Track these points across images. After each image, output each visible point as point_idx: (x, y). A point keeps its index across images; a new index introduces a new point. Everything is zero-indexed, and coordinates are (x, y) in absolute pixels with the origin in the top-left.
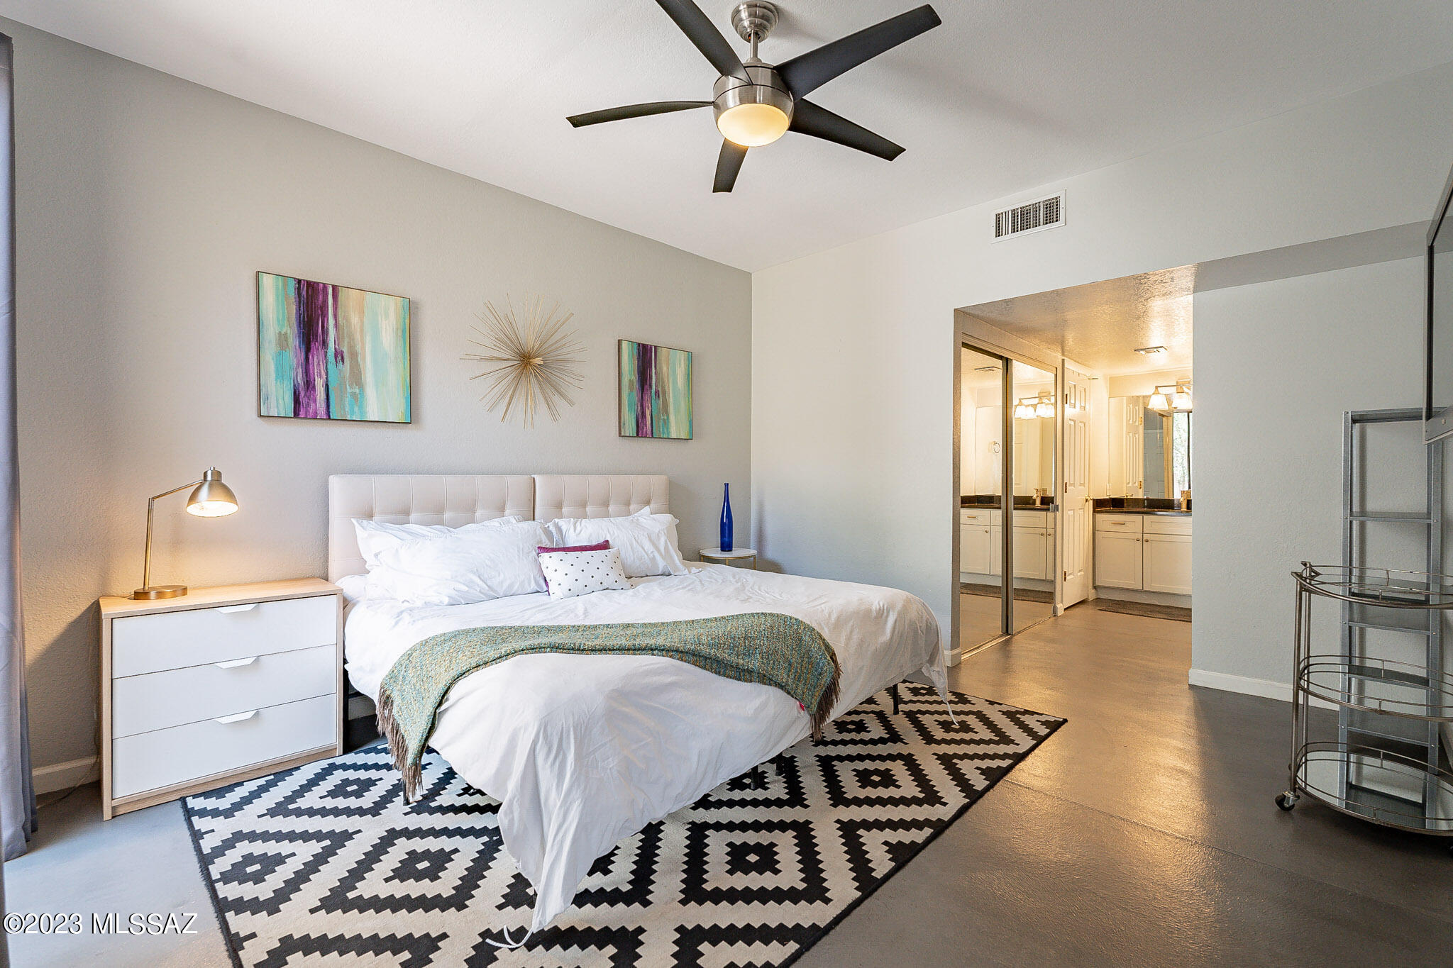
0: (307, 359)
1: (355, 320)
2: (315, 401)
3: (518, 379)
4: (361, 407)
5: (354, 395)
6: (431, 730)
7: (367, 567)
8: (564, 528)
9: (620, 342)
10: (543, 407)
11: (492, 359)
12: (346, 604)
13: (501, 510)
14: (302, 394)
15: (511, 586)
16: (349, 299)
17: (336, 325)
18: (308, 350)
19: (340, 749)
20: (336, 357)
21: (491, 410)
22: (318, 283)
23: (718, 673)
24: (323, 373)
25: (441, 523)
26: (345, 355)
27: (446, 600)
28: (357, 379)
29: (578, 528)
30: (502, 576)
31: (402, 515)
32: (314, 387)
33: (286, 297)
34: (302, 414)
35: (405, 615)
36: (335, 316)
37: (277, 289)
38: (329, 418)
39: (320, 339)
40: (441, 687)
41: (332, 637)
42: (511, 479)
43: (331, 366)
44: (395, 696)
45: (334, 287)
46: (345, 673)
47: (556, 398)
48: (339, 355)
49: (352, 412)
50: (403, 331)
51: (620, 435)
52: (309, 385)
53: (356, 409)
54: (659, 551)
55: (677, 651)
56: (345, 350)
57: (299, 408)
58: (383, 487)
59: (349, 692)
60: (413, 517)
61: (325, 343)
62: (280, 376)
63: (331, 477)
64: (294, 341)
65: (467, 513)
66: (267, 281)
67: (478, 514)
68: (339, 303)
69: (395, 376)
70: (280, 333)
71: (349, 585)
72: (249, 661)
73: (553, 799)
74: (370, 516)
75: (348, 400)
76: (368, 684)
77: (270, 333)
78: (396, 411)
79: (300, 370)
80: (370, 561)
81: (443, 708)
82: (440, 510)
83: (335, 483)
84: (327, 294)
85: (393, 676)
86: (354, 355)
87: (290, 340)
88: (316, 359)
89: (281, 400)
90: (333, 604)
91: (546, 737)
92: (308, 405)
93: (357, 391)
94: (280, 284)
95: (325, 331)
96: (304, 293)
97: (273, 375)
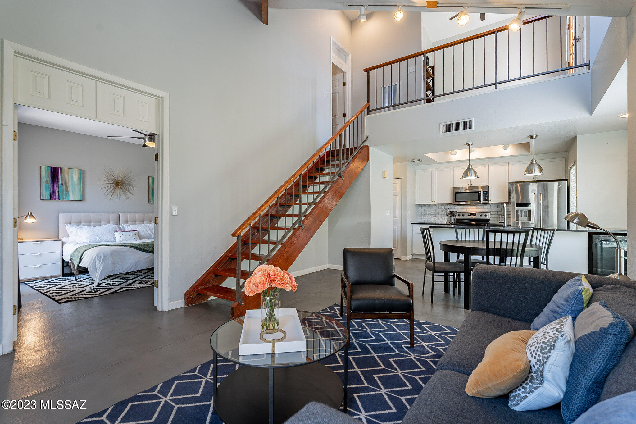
0: (53, 186)
1: (66, 176)
2: (55, 196)
3: (115, 188)
4: (68, 197)
5: (66, 194)
6: (80, 262)
7: (69, 235)
8: (125, 227)
9: (149, 177)
10: (123, 195)
11: (106, 183)
12: (63, 244)
13: (109, 222)
14: (52, 194)
15: (107, 239)
16: (65, 171)
17: (61, 177)
18: (54, 184)
19: (61, 276)
20: (61, 185)
21: (107, 196)
22: (56, 168)
23: (139, 250)
24: (58, 189)
25: (90, 225)
26: (64, 184)
27: (88, 242)
28: (67, 190)
29: (129, 226)
30: (104, 237)
31: (79, 223)
32: (55, 193)
33: (48, 171)
34: (52, 199)
35: (77, 244)
36: (61, 175)
37: (46, 169)
38: (59, 200)
39: (57, 181)
40: (81, 253)
41: (59, 250)
42: (111, 215)
43: (60, 187)
44: (73, 258)
45: (61, 168)
46: (63, 258)
47: (127, 193)
48: (62, 184)
49: (66, 198)
50: (80, 178)
51: (149, 203)
52: (54, 192)
53: (67, 197)
54: (152, 233)
55: (130, 246)
56: (64, 183)
57: (51, 197)
58: (74, 216)
59: (63, 261)
60: (82, 224)
61: (58, 182)
62: (46, 190)
63: (60, 214)
64: (50, 181)
65: (98, 223)
66: (43, 168)
67: (102, 223)
68: (62, 172)
69: (78, 189)
70: (46, 180)
71: (64, 239)
72: (39, 254)
73: (98, 265)
74: (70, 223)
75: (64, 195)
76: (67, 259)
77: (44, 180)
78: (78, 197)
79: (51, 188)
80: (70, 233)
81: (82, 257)
82: (90, 222)
83: (61, 216)
84: (59, 170)
85: (72, 254)
86: (66, 184)
87: (49, 182)
88: (55, 186)
89: (46, 195)
90: (60, 243)
91: (97, 256)
92: (54, 197)
93: (67, 193)
94: (46, 168)
95: (58, 179)
96: (53, 170)
97: (44, 190)
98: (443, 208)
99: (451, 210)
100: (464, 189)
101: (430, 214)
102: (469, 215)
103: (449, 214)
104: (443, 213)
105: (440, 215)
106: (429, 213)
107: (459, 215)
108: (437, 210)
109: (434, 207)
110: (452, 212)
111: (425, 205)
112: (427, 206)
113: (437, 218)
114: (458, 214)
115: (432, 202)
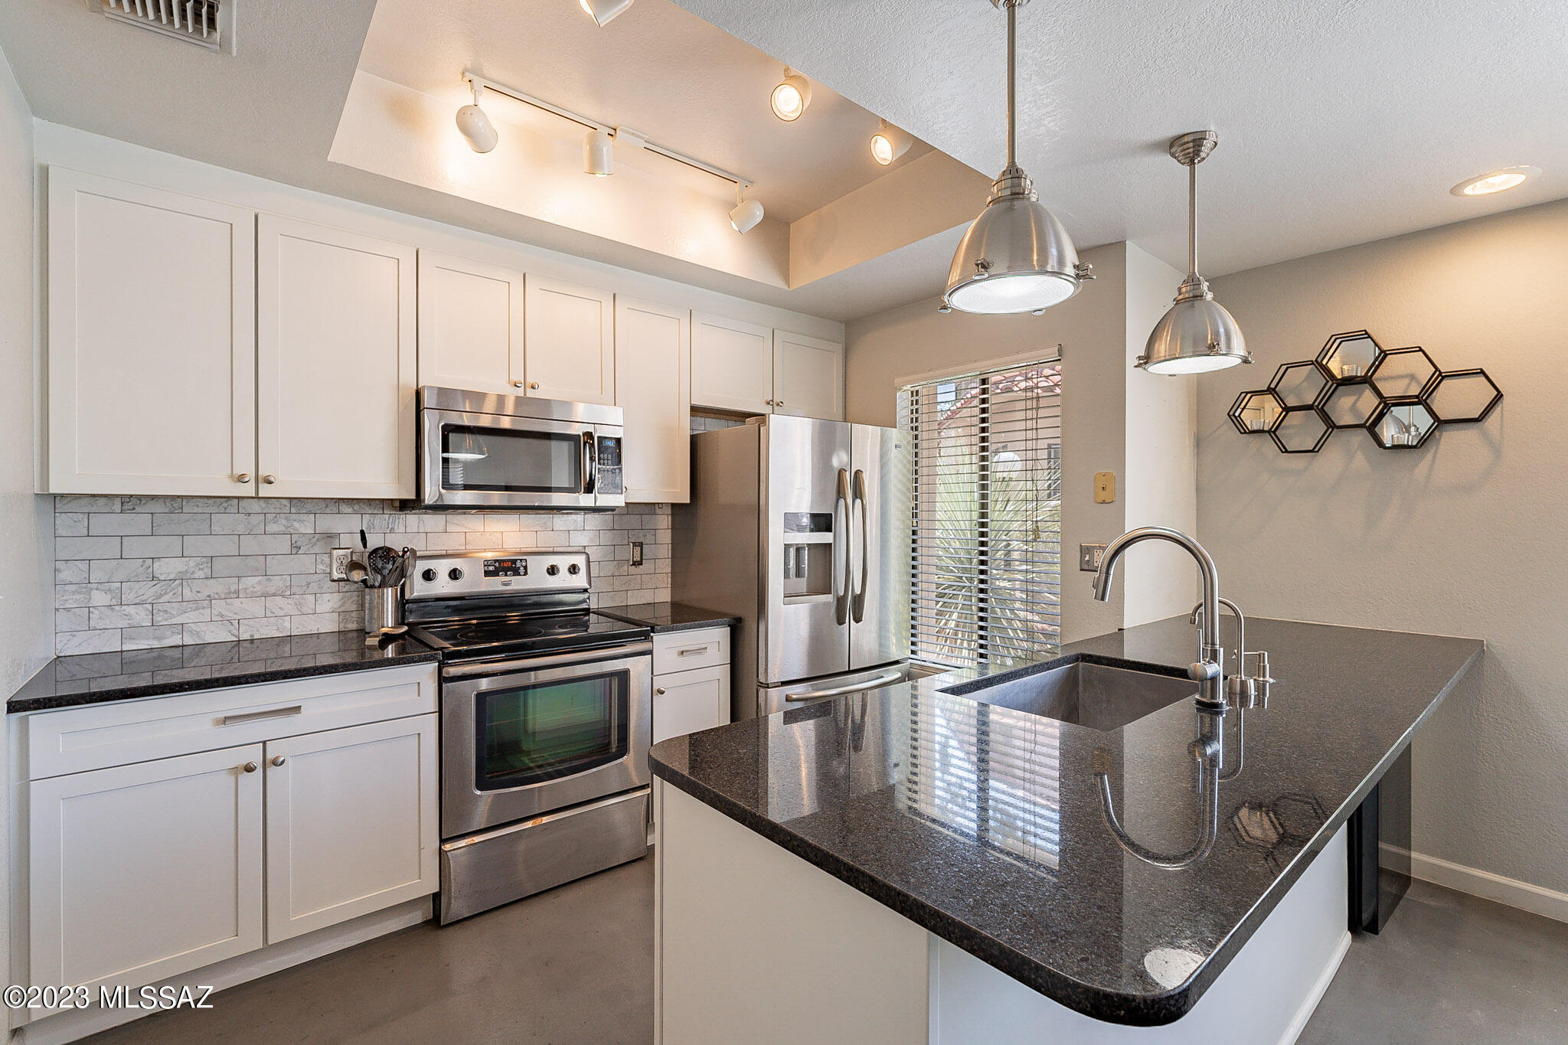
98: (305, 525)
99: (374, 542)
100: (490, 406)
101: (183, 578)
102: (487, 574)
103: (354, 566)
104: (304, 562)
105: (277, 583)
106: (168, 568)
107: (428, 576)
108: (249, 545)
109: (224, 521)
110: (385, 553)
111: (129, 502)
112: (157, 507)
113: (255, 607)
114: (421, 566)
115: (241, 479)
